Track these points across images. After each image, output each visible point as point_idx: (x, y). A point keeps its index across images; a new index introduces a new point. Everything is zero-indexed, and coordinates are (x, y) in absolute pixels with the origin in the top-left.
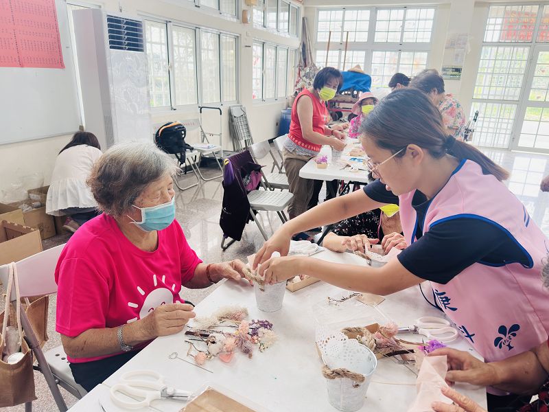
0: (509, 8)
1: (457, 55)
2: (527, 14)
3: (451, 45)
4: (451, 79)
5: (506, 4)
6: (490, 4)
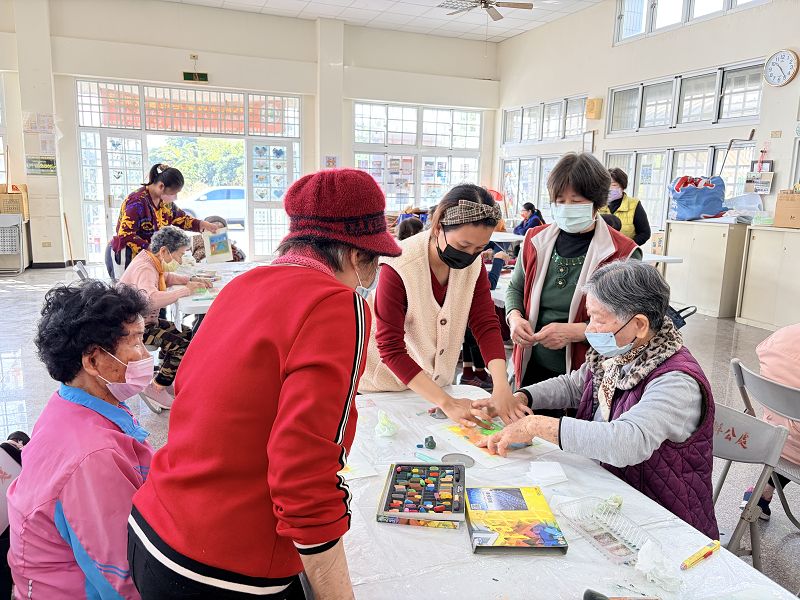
0: (102, 86)
1: (44, 142)
2: (128, 95)
3: (32, 128)
4: (42, 174)
5: (98, 82)
6: (77, 79)
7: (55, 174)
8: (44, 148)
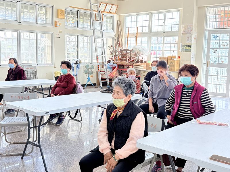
1: (188, 37)
3: (185, 32)
7: (190, 51)
8: (188, 40)
